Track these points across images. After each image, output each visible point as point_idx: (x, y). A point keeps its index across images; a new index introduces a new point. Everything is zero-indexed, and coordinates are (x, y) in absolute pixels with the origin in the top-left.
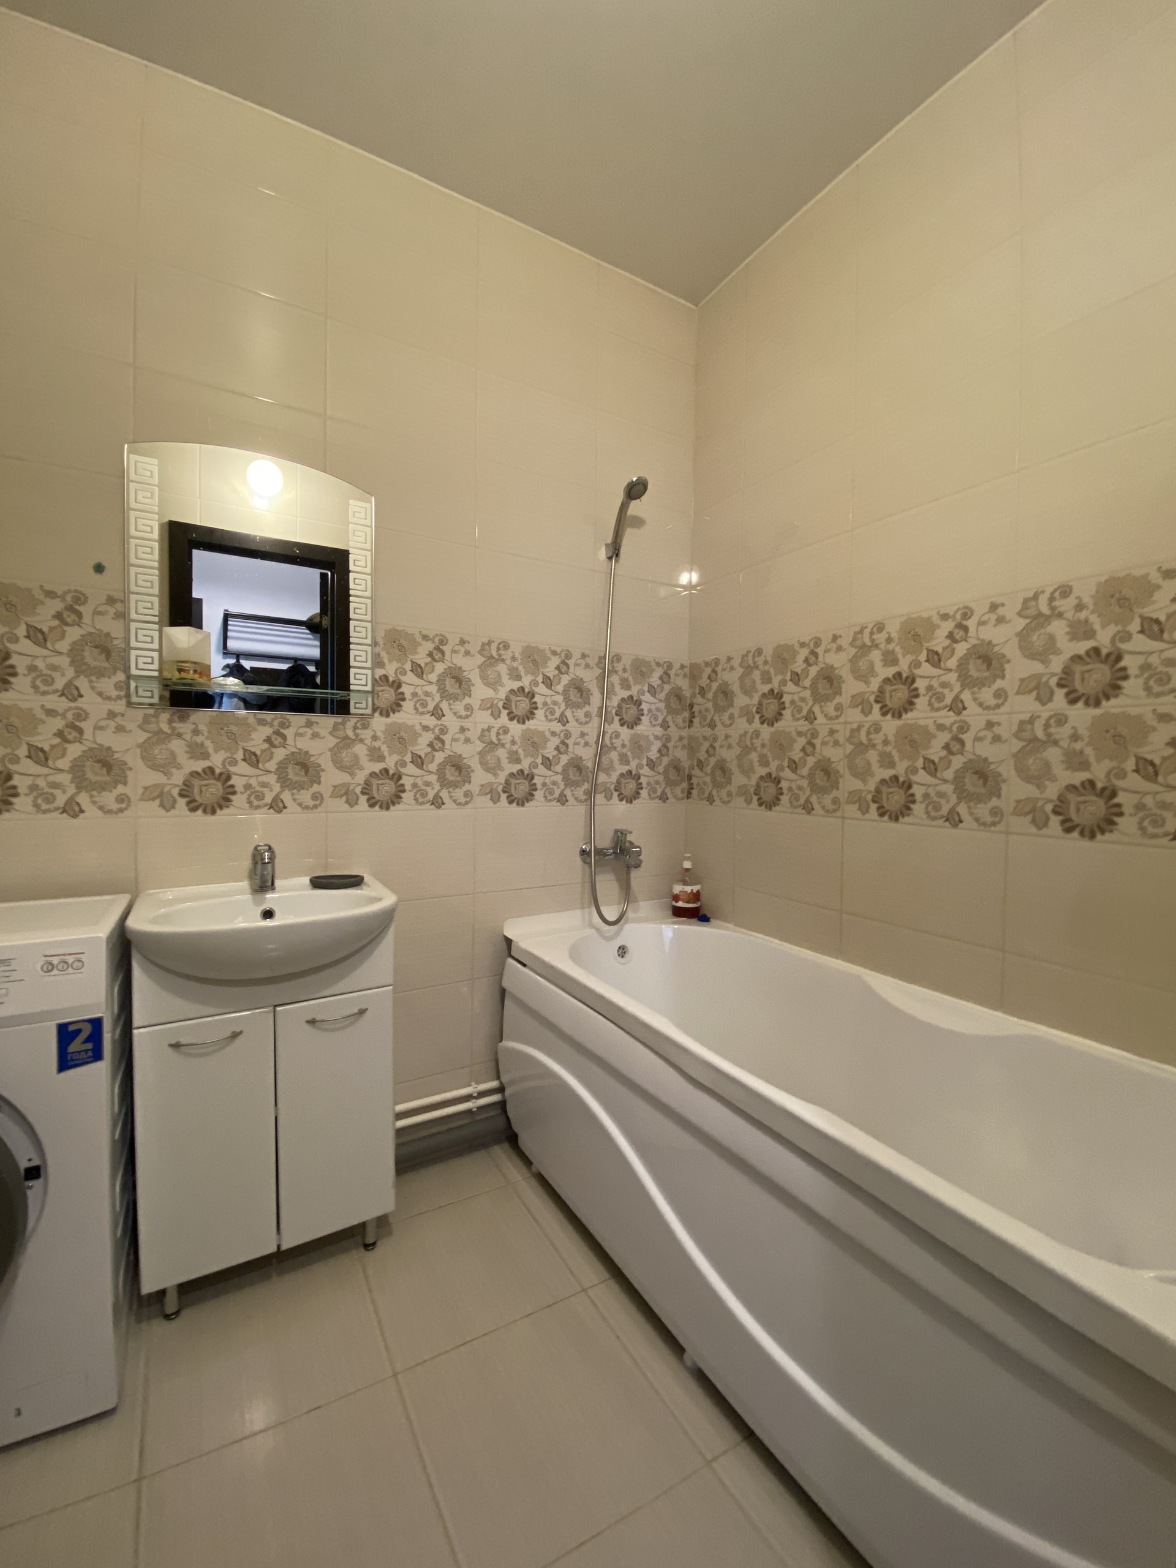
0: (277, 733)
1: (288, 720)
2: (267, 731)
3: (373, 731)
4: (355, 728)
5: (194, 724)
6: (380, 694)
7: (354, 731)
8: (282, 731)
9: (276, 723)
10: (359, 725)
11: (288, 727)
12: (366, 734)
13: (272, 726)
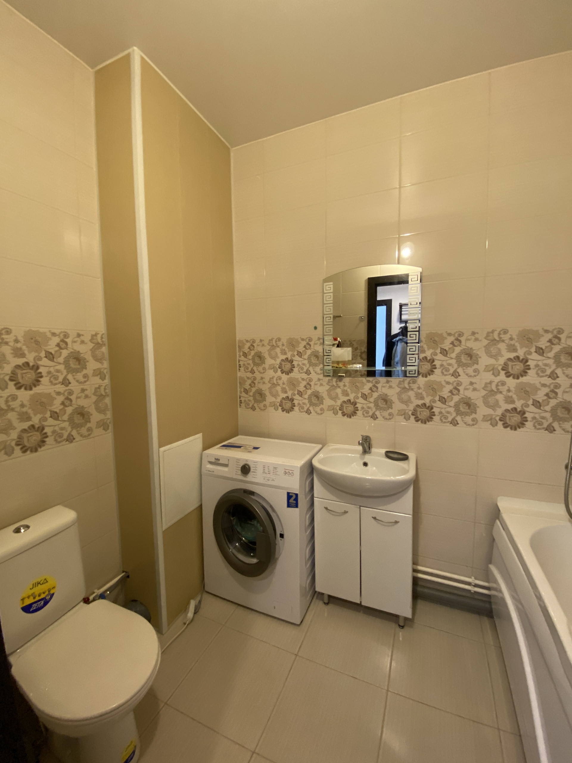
0: (374, 386)
1: (379, 380)
2: (370, 385)
3: (418, 384)
4: (409, 383)
5: (344, 382)
6: (422, 366)
7: (408, 385)
8: (376, 385)
9: (374, 382)
10: (411, 382)
11: (379, 383)
12: (415, 386)
13: (372, 383)
